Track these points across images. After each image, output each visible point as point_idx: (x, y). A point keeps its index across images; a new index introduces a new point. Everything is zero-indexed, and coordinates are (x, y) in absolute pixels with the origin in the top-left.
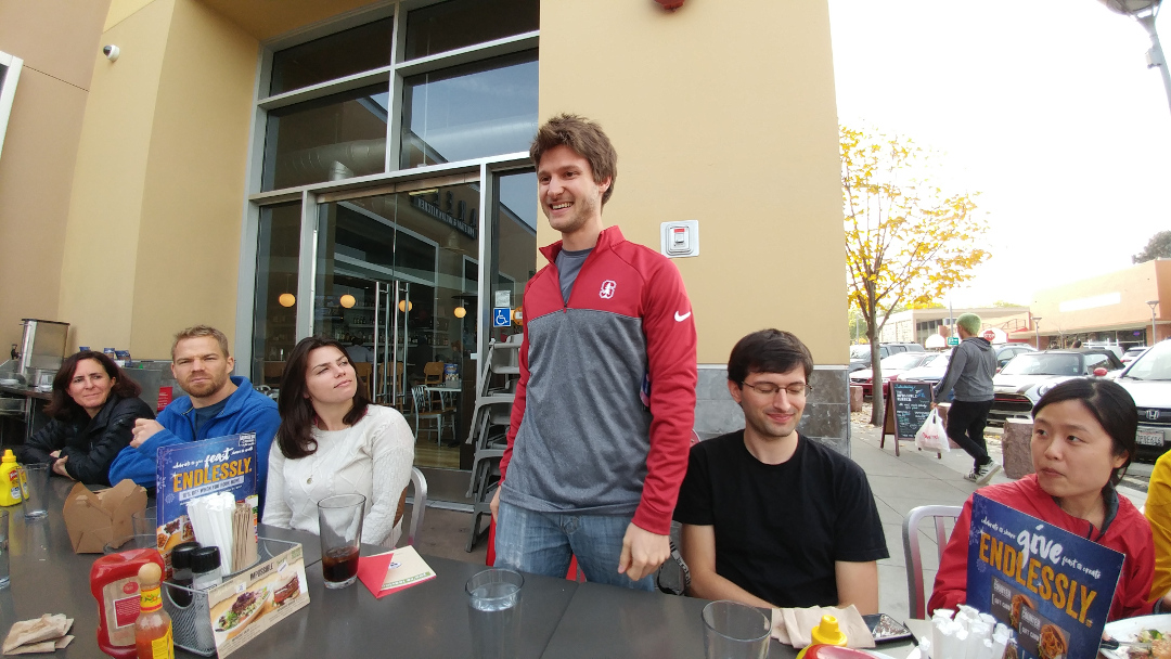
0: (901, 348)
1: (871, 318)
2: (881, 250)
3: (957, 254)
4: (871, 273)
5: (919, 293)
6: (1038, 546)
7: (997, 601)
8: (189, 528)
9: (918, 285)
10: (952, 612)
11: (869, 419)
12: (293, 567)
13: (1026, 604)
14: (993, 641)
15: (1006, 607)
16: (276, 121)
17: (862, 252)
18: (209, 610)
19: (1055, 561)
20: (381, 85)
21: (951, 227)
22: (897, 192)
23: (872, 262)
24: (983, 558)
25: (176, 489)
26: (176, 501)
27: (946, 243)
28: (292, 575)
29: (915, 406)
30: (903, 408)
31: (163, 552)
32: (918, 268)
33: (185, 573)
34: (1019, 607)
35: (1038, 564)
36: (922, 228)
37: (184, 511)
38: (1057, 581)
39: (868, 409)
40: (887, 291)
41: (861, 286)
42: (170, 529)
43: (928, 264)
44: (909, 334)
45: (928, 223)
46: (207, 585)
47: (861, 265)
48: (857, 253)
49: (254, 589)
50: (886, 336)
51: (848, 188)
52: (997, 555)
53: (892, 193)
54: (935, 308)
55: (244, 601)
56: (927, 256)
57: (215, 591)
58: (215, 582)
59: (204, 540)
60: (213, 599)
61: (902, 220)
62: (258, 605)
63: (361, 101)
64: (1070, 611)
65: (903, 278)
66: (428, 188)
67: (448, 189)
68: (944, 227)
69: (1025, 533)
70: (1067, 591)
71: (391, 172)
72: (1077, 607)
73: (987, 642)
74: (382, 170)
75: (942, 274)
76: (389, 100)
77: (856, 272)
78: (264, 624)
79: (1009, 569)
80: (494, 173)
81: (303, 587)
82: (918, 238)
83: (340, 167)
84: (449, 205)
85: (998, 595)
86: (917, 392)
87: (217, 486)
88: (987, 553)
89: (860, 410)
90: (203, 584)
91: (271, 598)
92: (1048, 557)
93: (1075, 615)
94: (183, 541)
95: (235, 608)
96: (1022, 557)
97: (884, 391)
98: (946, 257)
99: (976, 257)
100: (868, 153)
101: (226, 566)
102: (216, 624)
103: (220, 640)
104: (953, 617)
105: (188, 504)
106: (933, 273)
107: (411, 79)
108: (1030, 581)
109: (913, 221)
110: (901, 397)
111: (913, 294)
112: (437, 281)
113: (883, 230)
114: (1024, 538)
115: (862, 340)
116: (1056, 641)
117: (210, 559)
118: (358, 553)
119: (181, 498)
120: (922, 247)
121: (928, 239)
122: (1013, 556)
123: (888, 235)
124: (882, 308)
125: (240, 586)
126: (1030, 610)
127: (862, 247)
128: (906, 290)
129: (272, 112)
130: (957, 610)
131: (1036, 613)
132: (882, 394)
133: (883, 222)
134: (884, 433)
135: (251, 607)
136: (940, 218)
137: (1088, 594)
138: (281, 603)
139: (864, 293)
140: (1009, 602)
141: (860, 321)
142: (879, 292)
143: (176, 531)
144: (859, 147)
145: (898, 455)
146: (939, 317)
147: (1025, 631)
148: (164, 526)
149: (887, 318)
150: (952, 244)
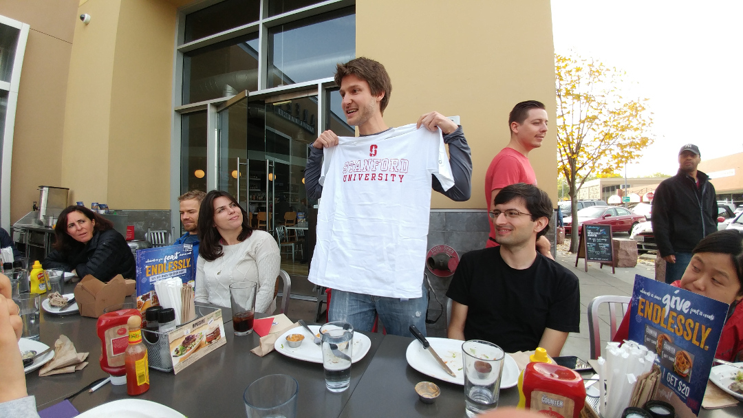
0: (592, 203)
1: (572, 183)
2: (580, 138)
3: (631, 140)
4: (573, 153)
5: (605, 167)
6: (675, 304)
7: (648, 339)
8: (156, 298)
9: (604, 161)
10: (619, 344)
11: (568, 248)
12: (216, 322)
13: (666, 339)
14: (645, 360)
15: (654, 342)
16: (189, 59)
17: (568, 139)
18: (169, 344)
19: (686, 312)
20: (254, 34)
21: (627, 123)
22: (593, 99)
23: (574, 147)
24: (640, 314)
25: (148, 275)
26: (148, 282)
27: (624, 133)
28: (216, 327)
29: (599, 240)
30: (591, 241)
31: (141, 311)
32: (604, 150)
33: (154, 324)
34: (662, 342)
35: (675, 314)
36: (609, 123)
37: (152, 288)
38: (687, 323)
39: (568, 242)
40: (583, 166)
41: (566, 162)
42: (144, 298)
43: (612, 147)
44: (598, 195)
45: (612, 119)
46: (167, 330)
47: (567, 148)
48: (565, 140)
49: (195, 333)
50: (582, 195)
51: (559, 96)
52: (649, 310)
53: (588, 99)
54: (616, 177)
55: (189, 340)
56: (611, 142)
57: (172, 334)
58: (172, 328)
59: (165, 304)
60: (171, 338)
61: (595, 118)
62: (197, 343)
63: (240, 45)
64: (695, 342)
65: (594, 156)
66: (283, 101)
67: (296, 102)
68: (623, 123)
69: (668, 296)
70: (693, 330)
71: (261, 90)
72: (699, 339)
73: (641, 360)
74: (256, 89)
75: (621, 154)
76: (259, 44)
77: (563, 153)
78: (201, 354)
79: (656, 319)
80: (327, 89)
81: (223, 334)
82: (606, 130)
83: (229, 88)
84: (297, 112)
85: (649, 336)
86: (601, 231)
87: (171, 274)
88: (643, 311)
89: (562, 243)
90: (164, 329)
91: (204, 339)
92: (681, 309)
93: (697, 344)
94: (152, 305)
95: (184, 343)
96: (665, 311)
97: (579, 231)
98: (623, 142)
99: (644, 142)
100: (573, 73)
101: (178, 319)
102: (173, 353)
103: (176, 362)
104: (620, 346)
105: (155, 284)
106: (614, 153)
107: (273, 29)
108: (669, 325)
109: (602, 118)
110: (590, 234)
111: (601, 167)
112: (291, 161)
113: (582, 125)
114: (666, 299)
115: (566, 198)
116: (685, 360)
117: (168, 315)
118: (253, 316)
119: (151, 280)
120: (608, 136)
121: (612, 130)
122: (659, 311)
123: (585, 129)
124: (580, 177)
125: (187, 331)
126: (669, 343)
127: (568, 136)
128: (596, 165)
129: (186, 54)
130: (622, 343)
131: (672, 344)
132: (577, 233)
133: (583, 119)
134: (578, 257)
135: (193, 344)
136: (621, 116)
137: (706, 330)
138: (210, 342)
139: (568, 166)
140: (655, 339)
141: (565, 186)
142: (578, 165)
143: (148, 299)
144: (568, 69)
145: (586, 271)
146: (618, 184)
147: (665, 356)
148: (141, 297)
149: (583, 183)
150: (628, 134)
